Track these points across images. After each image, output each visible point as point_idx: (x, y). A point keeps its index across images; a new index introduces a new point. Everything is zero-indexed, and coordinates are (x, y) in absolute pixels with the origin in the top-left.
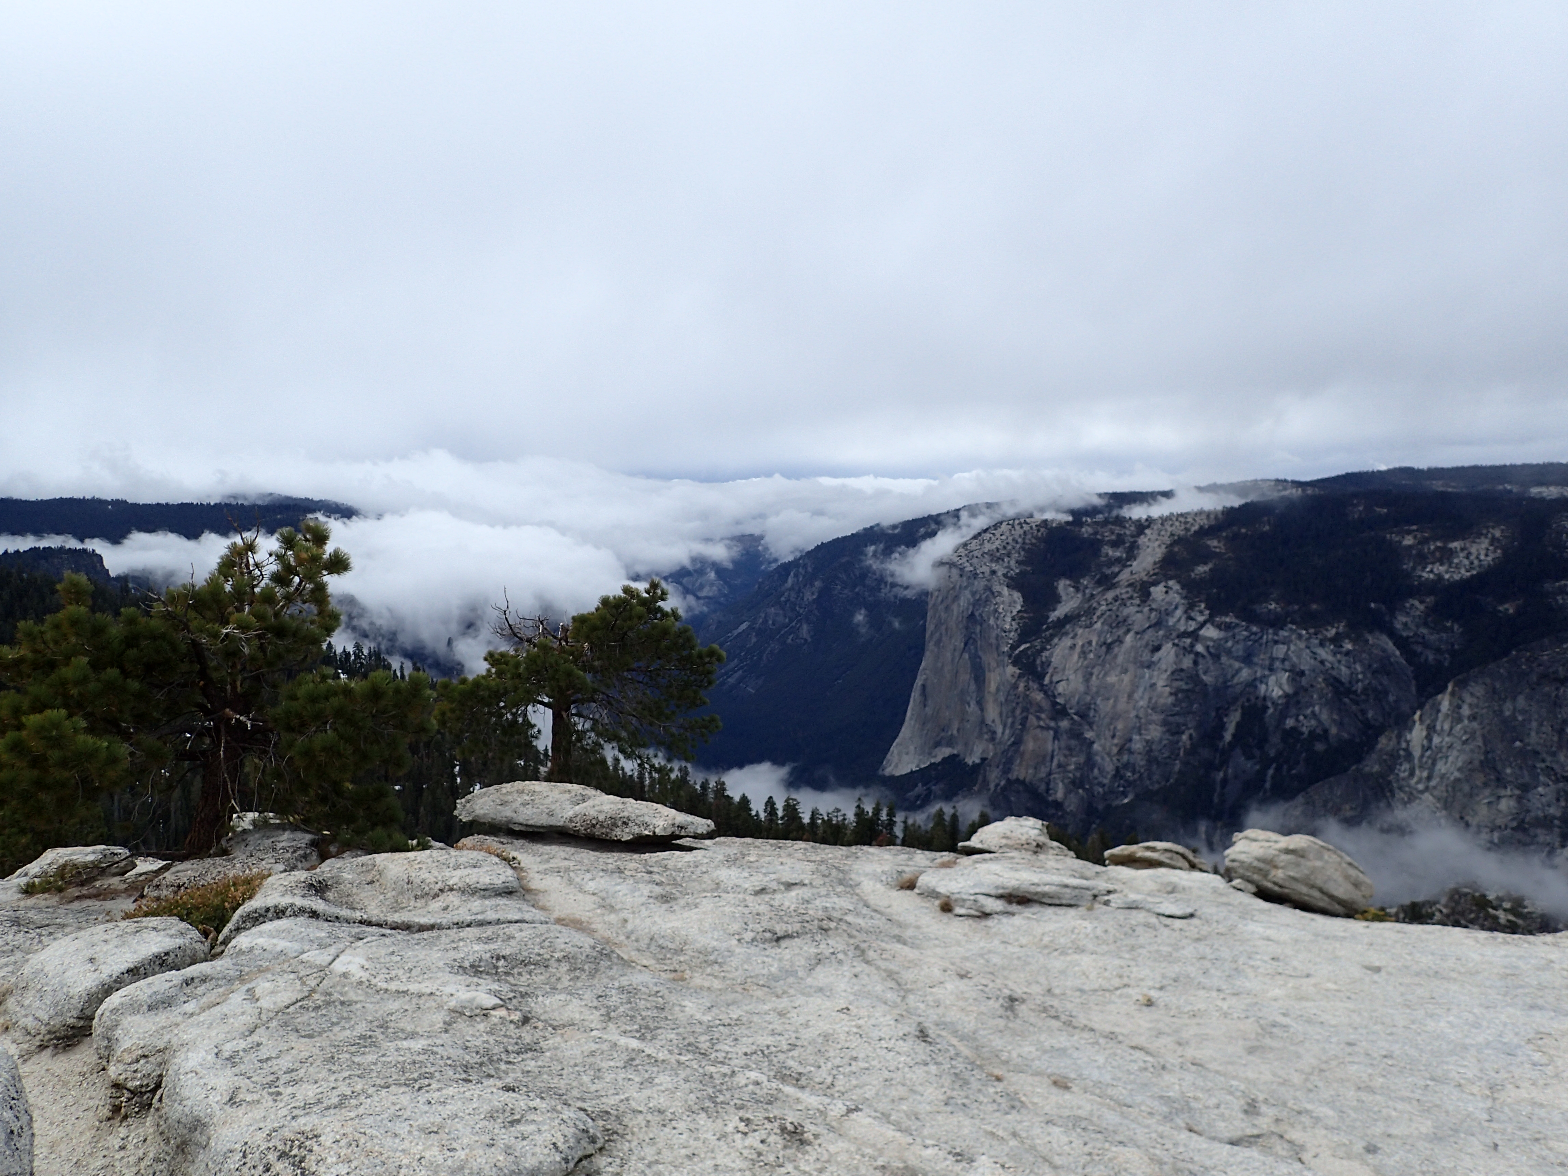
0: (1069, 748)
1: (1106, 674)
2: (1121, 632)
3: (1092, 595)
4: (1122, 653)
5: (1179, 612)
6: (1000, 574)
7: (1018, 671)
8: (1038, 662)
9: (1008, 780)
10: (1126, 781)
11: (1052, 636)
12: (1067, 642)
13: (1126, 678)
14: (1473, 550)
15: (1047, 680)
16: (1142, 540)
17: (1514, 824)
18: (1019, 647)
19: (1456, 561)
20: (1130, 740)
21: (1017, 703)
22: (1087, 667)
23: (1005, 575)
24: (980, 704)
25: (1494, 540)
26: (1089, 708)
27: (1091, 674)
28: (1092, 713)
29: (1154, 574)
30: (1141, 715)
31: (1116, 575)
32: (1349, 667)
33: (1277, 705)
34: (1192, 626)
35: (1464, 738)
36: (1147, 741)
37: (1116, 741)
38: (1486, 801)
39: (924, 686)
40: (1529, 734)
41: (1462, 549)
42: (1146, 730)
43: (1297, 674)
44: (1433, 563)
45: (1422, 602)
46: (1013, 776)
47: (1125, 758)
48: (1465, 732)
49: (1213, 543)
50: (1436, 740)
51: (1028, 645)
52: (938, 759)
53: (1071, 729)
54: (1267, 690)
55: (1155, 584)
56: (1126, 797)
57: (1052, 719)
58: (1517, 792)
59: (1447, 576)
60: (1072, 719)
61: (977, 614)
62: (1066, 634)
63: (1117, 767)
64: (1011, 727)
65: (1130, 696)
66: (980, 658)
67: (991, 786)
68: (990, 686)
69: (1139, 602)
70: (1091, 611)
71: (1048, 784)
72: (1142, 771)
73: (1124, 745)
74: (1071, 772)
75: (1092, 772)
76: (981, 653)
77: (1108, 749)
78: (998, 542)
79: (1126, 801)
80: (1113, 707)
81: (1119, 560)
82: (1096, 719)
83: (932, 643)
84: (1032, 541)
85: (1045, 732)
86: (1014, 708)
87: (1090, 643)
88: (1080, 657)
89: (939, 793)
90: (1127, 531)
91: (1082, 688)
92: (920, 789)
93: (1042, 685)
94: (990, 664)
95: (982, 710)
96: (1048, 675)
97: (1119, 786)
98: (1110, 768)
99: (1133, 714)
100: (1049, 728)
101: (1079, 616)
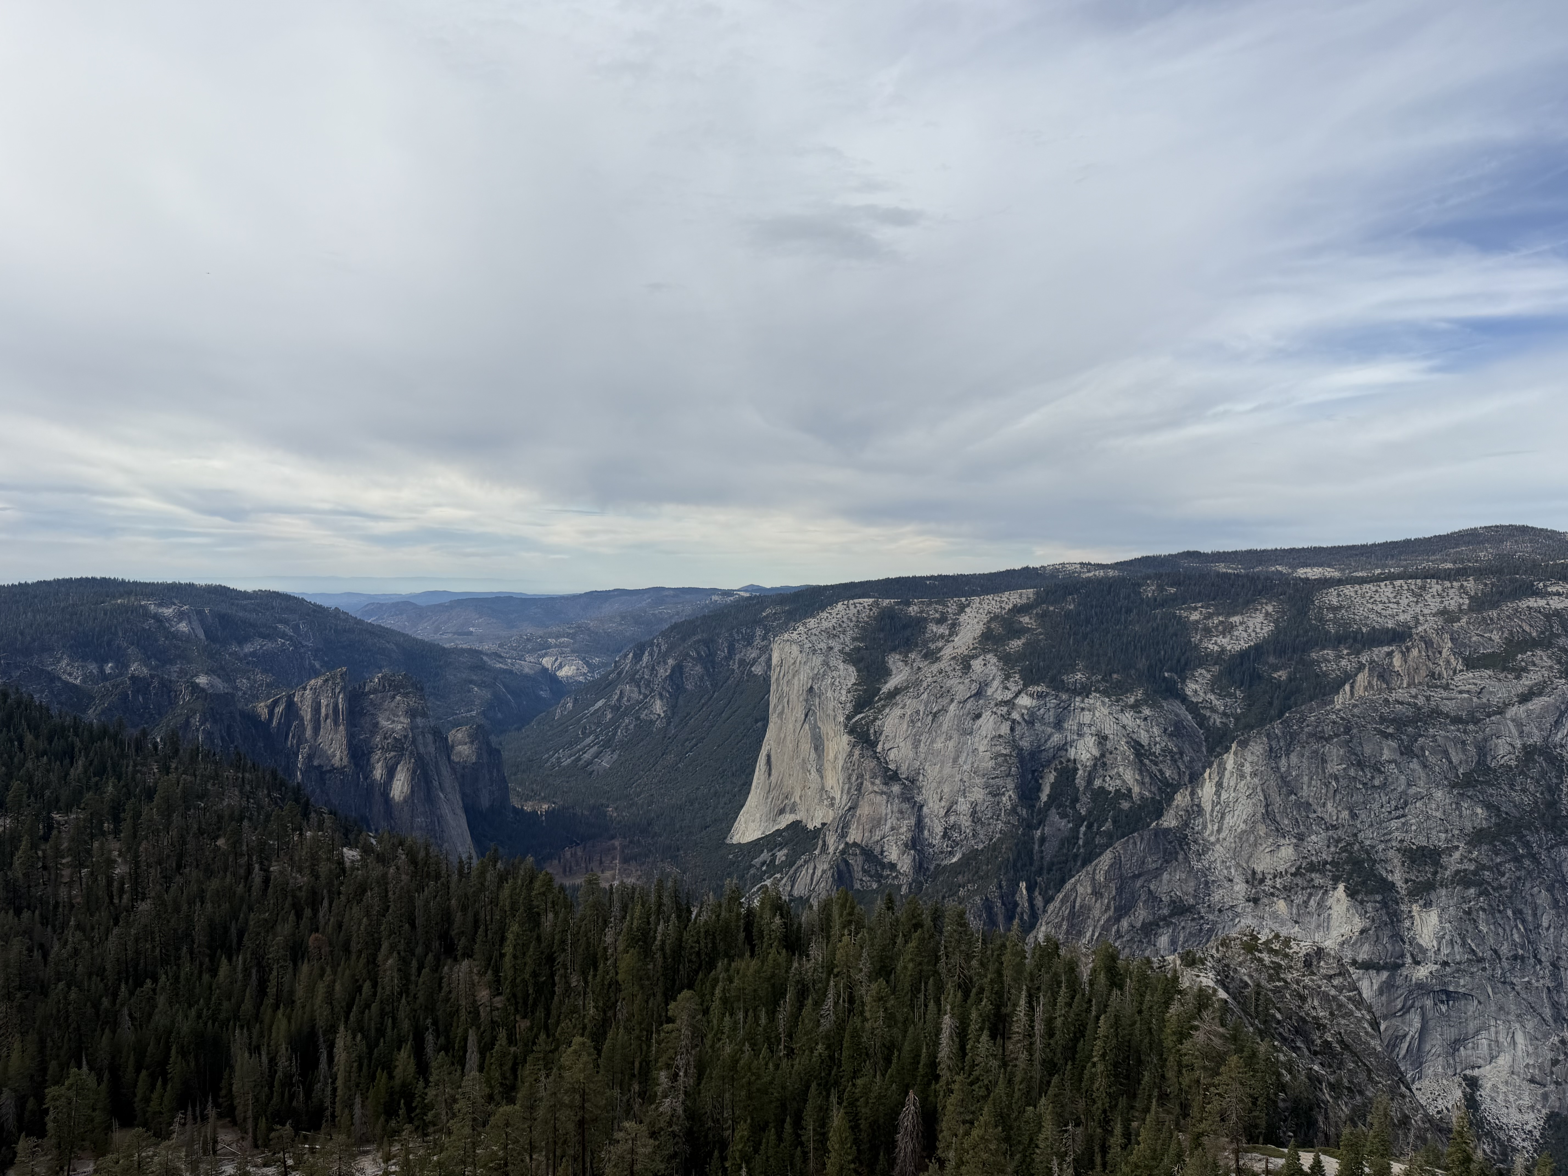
0: (901, 812)
1: (932, 742)
2: (945, 701)
3: (919, 669)
4: (947, 721)
5: (996, 683)
6: (836, 650)
7: (853, 740)
8: (872, 731)
9: (846, 843)
10: (954, 841)
11: (884, 706)
12: (897, 712)
13: (951, 744)
14: (1250, 624)
15: (879, 748)
16: (963, 618)
17: (1293, 870)
18: (853, 717)
19: (1236, 633)
20: (956, 802)
21: (853, 770)
22: (915, 735)
23: (841, 651)
24: (820, 771)
25: (1267, 614)
26: (919, 773)
27: (920, 741)
28: (921, 778)
29: (974, 649)
30: (965, 779)
31: (940, 649)
32: (1148, 731)
33: (1086, 767)
34: (1009, 695)
35: (1247, 793)
36: (972, 803)
37: (943, 804)
38: (1267, 850)
39: (768, 755)
40: (1302, 788)
41: (1241, 623)
42: (969, 792)
43: (1102, 739)
44: (1217, 636)
45: (1209, 671)
46: (850, 839)
47: (952, 819)
48: (1248, 788)
49: (1025, 620)
50: (1224, 796)
52: (782, 826)
53: (902, 793)
54: (1076, 753)
55: (975, 657)
56: (954, 856)
57: (886, 784)
58: (1295, 841)
59: (1228, 648)
60: (903, 784)
61: (815, 687)
62: (896, 704)
63: (946, 828)
64: (848, 792)
65: (955, 760)
66: (819, 728)
67: (831, 850)
68: (828, 755)
69: (960, 674)
70: (918, 683)
71: (882, 847)
72: (968, 831)
73: (951, 807)
74: (903, 834)
75: (923, 834)
76: (819, 724)
77: (936, 811)
78: (835, 620)
79: (954, 860)
80: (940, 772)
81: (942, 636)
82: (925, 783)
83: (775, 715)
84: (866, 619)
85: (878, 797)
86: (850, 775)
87: (918, 712)
88: (909, 726)
89: (784, 858)
90: (949, 610)
91: (911, 755)
92: (765, 856)
93: (875, 752)
94: (827, 734)
95: (822, 777)
96: (881, 744)
97: (947, 846)
98: (939, 830)
99: (958, 778)
100: (882, 793)
101: (907, 687)
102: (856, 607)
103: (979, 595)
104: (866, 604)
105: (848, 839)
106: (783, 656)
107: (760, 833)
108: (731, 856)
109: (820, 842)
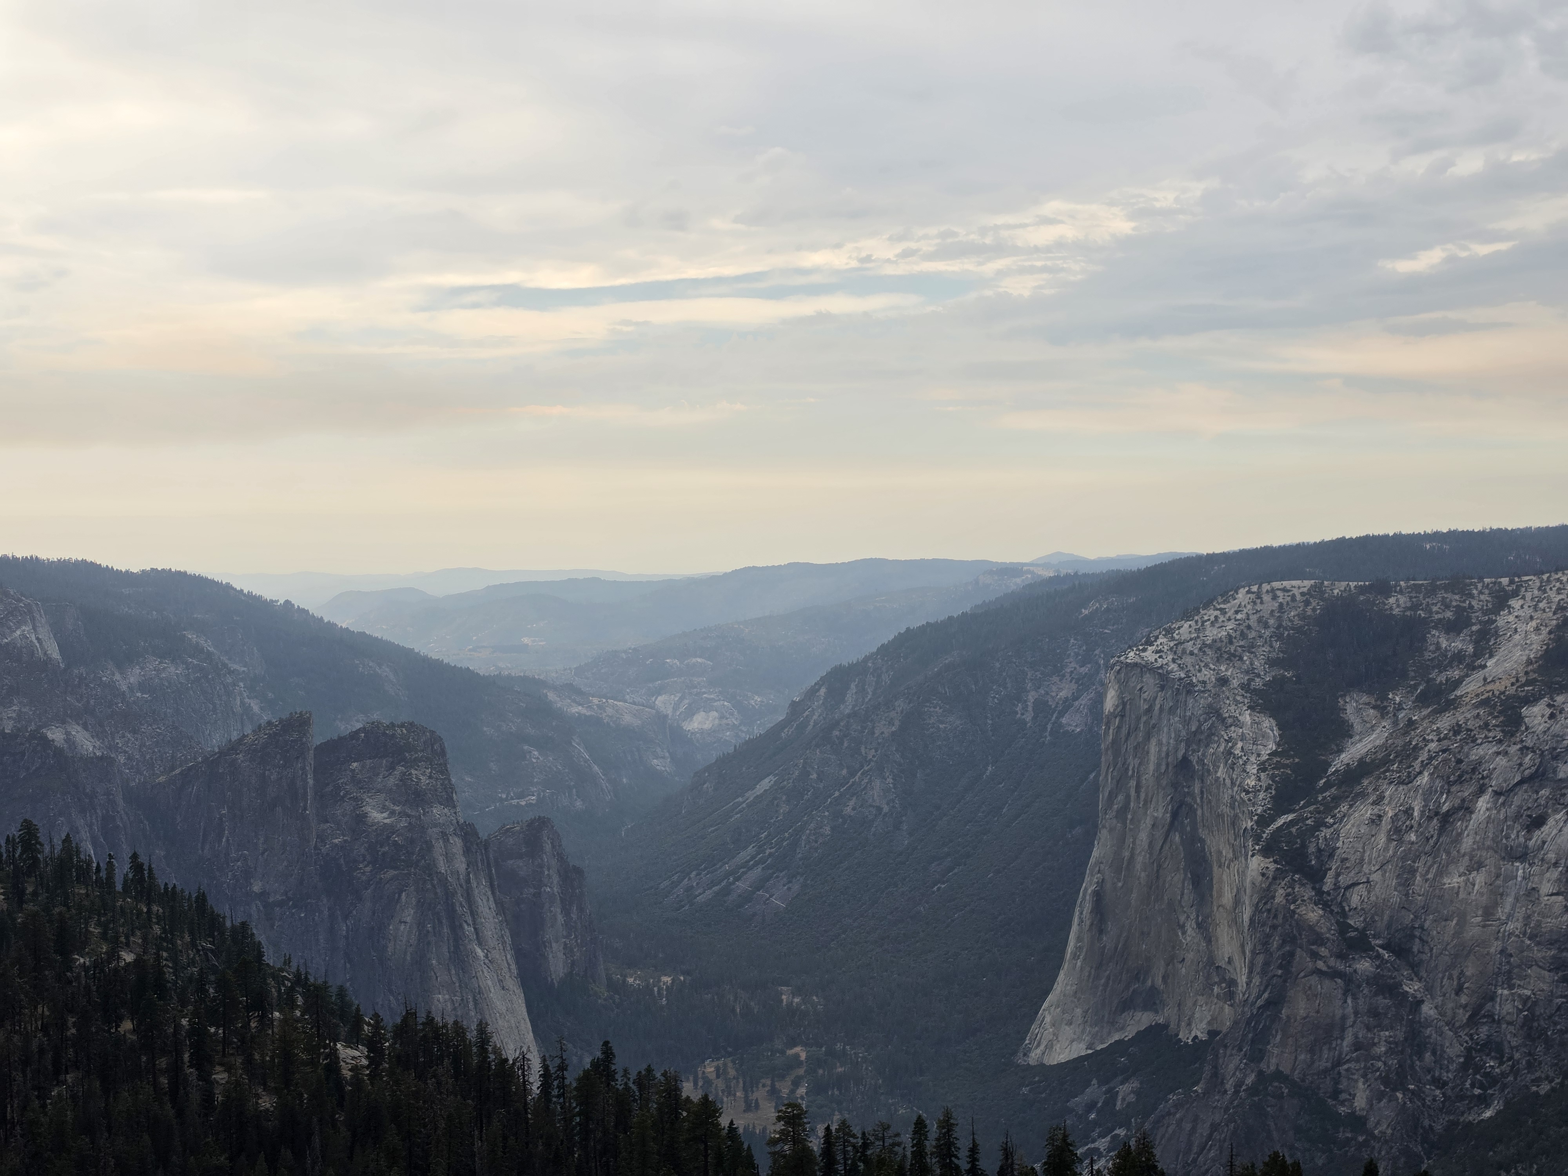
0: (1374, 1013)
1: (1440, 873)
2: (1467, 791)
3: (1411, 723)
4: (1470, 832)
6: (1235, 683)
7: (1272, 867)
8: (1312, 849)
9: (1260, 1073)
10: (1487, 1075)
11: (1337, 800)
12: (1365, 811)
13: (1480, 879)
15: (1328, 883)
16: (1503, 620)
18: (1273, 821)
20: (1492, 998)
21: (1274, 927)
22: (1404, 858)
23: (1246, 687)
24: (1204, 927)
26: (1412, 937)
27: (1413, 871)
28: (1416, 946)
29: (1528, 683)
30: (1511, 950)
31: (1457, 683)
36: (1525, 1000)
37: (1464, 999)
39: (1098, 896)
42: (1520, 978)
46: (1269, 1065)
47: (1484, 1031)
51: (1291, 817)
52: (1129, 1033)
53: (1376, 977)
55: (1531, 700)
56: (1488, 1106)
57: (1341, 956)
60: (1379, 956)
61: (1194, 759)
62: (1363, 795)
63: (1469, 1050)
64: (1264, 972)
65: (1488, 913)
66: (1202, 841)
67: (1229, 1085)
68: (1220, 895)
69: (1499, 736)
70: (1408, 753)
71: (1337, 1082)
72: (1517, 1056)
73: (1481, 1006)
74: (1379, 1058)
75: (1421, 1058)
76: (1203, 833)
77: (1449, 1013)
78: (1230, 625)
79: (1488, 1114)
80: (1457, 934)
81: (1459, 657)
82: (1425, 957)
83: (1111, 814)
84: (1297, 621)
85: (1327, 983)
86: (1269, 936)
87: (1408, 812)
88: (1390, 840)
89: (1132, 1098)
90: (1474, 603)
91: (1396, 898)
92: (1094, 1091)
93: (1320, 892)
94: (1220, 853)
95: (1209, 940)
96: (1331, 874)
97: (1473, 1085)
98: (1454, 1050)
99: (1495, 947)
100: (1334, 974)
101: (1386, 762)
102: (1275, 598)
103: (1539, 573)
104: (1296, 592)
105: (1263, 1066)
106: (1127, 696)
107: (1083, 1046)
108: (1025, 1090)
109: (1207, 1069)
